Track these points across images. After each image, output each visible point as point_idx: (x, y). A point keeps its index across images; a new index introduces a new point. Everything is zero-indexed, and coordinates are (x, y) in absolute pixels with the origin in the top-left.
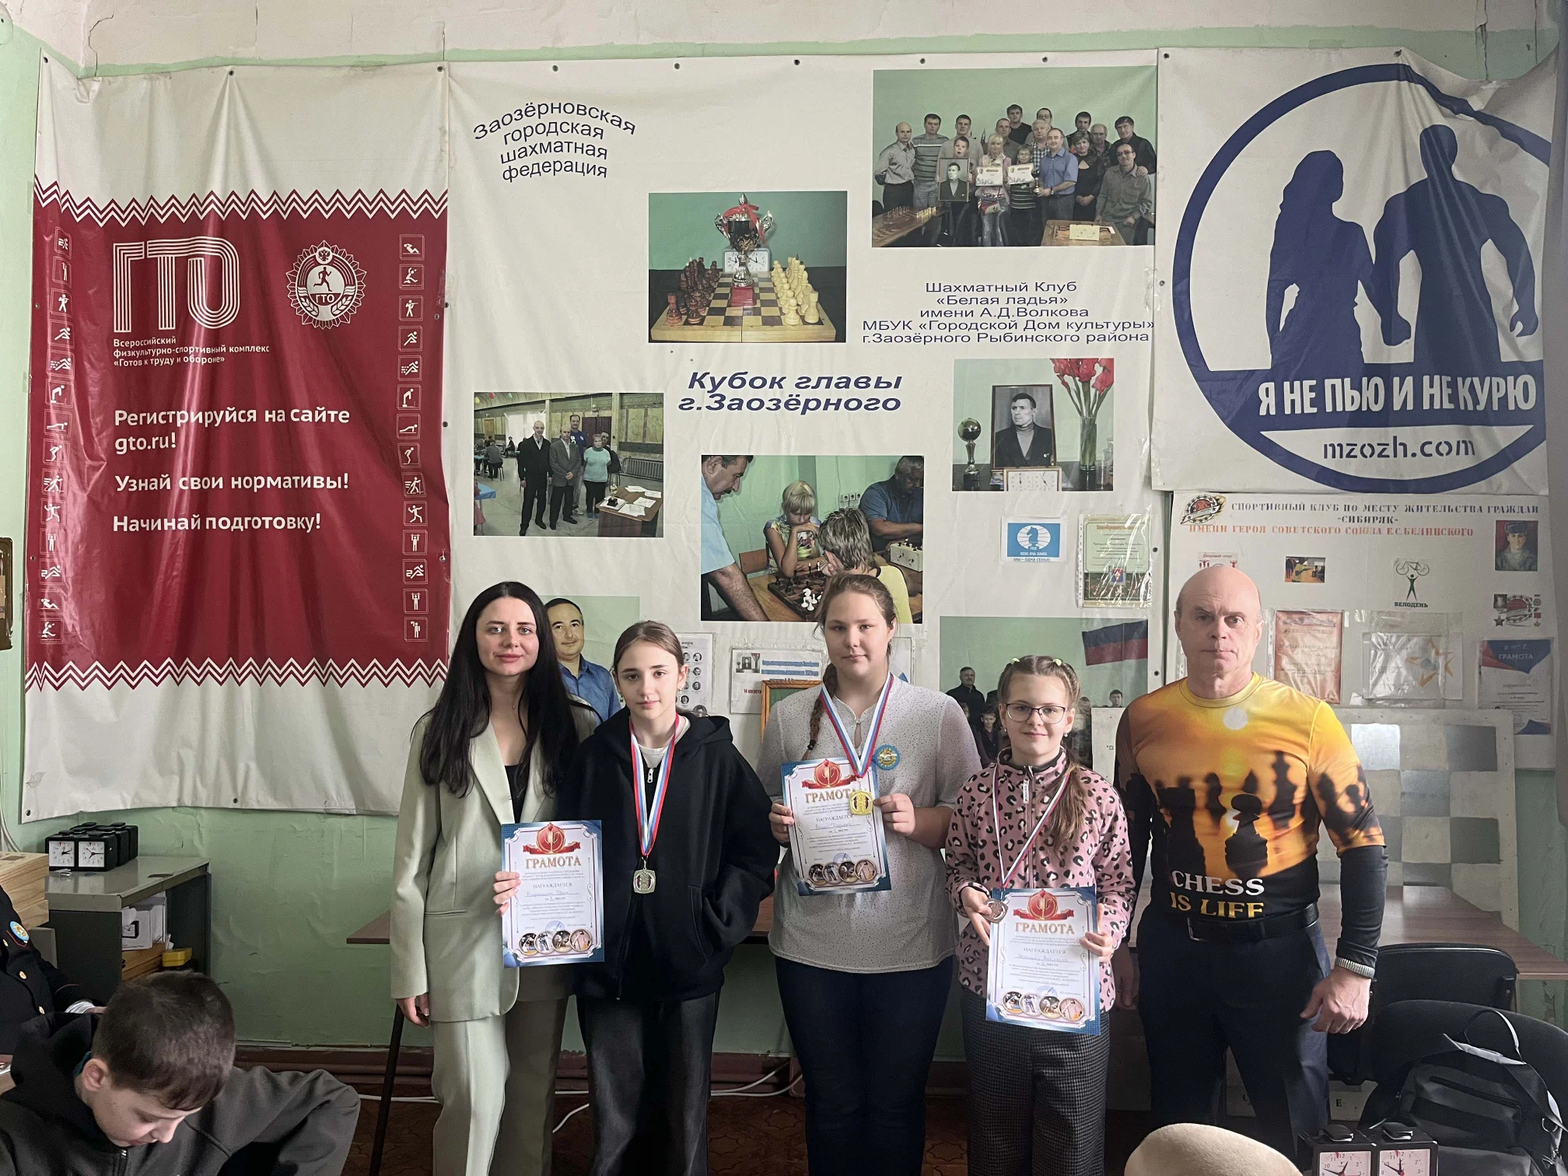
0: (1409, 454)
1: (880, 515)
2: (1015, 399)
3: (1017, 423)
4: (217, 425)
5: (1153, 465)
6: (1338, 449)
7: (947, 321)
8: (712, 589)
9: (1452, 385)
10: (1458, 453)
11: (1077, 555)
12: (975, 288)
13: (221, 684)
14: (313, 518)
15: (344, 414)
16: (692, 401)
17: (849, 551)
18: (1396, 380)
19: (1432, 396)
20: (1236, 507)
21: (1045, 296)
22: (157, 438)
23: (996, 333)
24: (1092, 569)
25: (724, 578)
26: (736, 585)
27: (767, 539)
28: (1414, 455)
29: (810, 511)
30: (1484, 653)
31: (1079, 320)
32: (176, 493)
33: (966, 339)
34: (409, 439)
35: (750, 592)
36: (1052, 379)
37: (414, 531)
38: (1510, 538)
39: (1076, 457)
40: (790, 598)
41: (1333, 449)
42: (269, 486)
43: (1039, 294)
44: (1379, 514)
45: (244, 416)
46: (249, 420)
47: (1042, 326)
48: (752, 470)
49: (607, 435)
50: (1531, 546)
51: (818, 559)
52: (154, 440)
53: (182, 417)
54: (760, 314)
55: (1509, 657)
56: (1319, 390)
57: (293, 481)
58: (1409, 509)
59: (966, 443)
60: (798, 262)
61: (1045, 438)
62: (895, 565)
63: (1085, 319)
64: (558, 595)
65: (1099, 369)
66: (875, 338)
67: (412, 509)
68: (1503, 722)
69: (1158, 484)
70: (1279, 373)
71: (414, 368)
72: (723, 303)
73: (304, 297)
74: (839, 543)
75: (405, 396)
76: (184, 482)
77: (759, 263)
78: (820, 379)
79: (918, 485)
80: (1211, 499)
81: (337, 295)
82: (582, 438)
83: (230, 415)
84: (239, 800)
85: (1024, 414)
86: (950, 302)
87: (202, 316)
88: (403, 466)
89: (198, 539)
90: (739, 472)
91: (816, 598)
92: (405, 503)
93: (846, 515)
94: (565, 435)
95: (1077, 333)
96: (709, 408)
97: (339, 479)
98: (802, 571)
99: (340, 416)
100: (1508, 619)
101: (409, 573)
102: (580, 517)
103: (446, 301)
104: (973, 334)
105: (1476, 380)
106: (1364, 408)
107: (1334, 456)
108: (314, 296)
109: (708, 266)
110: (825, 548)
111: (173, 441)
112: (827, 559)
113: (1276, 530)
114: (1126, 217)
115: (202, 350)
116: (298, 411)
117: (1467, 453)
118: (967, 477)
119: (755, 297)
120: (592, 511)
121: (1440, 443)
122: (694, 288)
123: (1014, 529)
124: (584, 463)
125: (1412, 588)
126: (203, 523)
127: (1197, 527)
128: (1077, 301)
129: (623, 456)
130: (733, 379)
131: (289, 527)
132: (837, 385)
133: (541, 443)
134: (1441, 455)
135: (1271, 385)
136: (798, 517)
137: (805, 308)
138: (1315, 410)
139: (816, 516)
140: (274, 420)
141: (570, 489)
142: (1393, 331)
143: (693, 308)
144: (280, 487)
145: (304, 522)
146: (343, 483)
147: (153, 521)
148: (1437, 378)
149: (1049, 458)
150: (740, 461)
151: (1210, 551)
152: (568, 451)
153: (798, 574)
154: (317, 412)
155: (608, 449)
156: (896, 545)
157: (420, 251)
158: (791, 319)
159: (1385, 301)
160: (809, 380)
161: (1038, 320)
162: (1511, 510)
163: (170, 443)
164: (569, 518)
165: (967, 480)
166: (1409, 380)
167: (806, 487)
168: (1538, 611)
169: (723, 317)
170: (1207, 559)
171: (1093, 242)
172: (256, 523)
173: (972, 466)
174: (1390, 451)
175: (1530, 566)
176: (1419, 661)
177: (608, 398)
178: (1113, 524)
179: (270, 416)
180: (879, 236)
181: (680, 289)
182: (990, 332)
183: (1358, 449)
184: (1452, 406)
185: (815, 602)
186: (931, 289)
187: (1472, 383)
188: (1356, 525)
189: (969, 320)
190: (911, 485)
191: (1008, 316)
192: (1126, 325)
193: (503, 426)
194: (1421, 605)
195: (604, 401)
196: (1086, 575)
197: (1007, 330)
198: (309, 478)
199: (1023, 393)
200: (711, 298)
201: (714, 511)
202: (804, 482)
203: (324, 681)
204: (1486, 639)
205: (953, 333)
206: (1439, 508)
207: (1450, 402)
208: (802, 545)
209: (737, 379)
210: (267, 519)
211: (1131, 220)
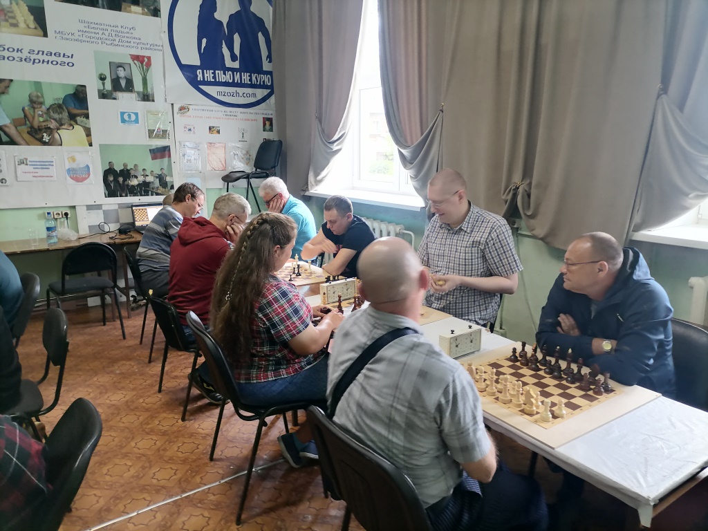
1: (71, 106)
2: (118, 67)
3: (120, 76)
5: (167, 94)
6: (221, 93)
7: (89, 35)
8: (2, 133)
9: (250, 76)
10: (252, 97)
11: (145, 123)
12: (98, 24)
17: (60, 119)
18: (235, 73)
19: (244, 79)
20: (194, 110)
21: (125, 31)
23: (109, 42)
24: (150, 128)
25: (6, 128)
26: (13, 132)
27: (24, 113)
28: (241, 96)
29: (41, 103)
31: (138, 41)
33: (97, 43)
35: (19, 135)
36: (130, 61)
38: (266, 122)
39: (141, 90)
40: (38, 137)
41: (219, 93)
43: (122, 30)
44: (233, 114)
47: (125, 42)
50: (271, 125)
51: (48, 122)
54: (8, 22)
56: (214, 73)
58: (241, 113)
59: (101, 82)
60: (23, 2)
61: (130, 83)
62: (80, 125)
63: (140, 41)
65: (146, 60)
66: (60, 38)
69: (169, 101)
74: (55, 116)
78: (39, 52)
79: (85, 95)
80: (186, 107)
85: (121, 73)
86: (89, 28)
90: (7, 86)
93: (57, 106)
95: (137, 46)
98: (42, 126)
104: (100, 41)
106: (227, 81)
107: (220, 95)
110: (50, 118)
112: (52, 122)
113: (205, 118)
114: (150, 6)
117: (254, 97)
118: (103, 94)
119: (5, 14)
121: (247, 93)
123: (122, 114)
125: (243, 136)
127: (182, 116)
128: (136, 34)
132: (47, 54)
134: (248, 97)
136: (36, 105)
137: (28, 21)
138: (214, 80)
139: (45, 105)
142: (234, 58)
148: (245, 73)
149: (132, 89)
150: (7, 81)
151: (186, 123)
153: (40, 128)
158: (22, 25)
159: (231, 48)
160: (34, 51)
161: (123, 39)
162: (266, 114)
165: (103, 95)
166: (238, 73)
167: (39, 94)
171: (139, 14)
173: (105, 90)
174: (235, 95)
175: (272, 130)
178: (155, 114)
182: (106, 41)
183: (226, 93)
184: (250, 83)
185: (49, 138)
186: (81, 21)
187: (256, 76)
188: (227, 117)
189: (97, 36)
190: (82, 95)
191: (112, 36)
192: (154, 45)
194: (246, 141)
196: (149, 130)
197: (112, 42)
199: (120, 65)
202: (37, 92)
205: (92, 40)
206: (248, 113)
207: (249, 81)
208: (40, 117)
211: (152, 7)
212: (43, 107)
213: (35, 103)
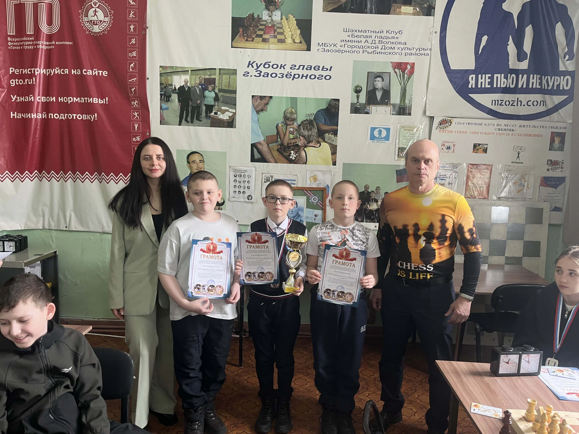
0: (522, 105)
1: (322, 122)
2: (376, 78)
3: (376, 87)
4: (52, 75)
5: (427, 106)
6: (497, 102)
7: (351, 44)
8: (255, 150)
9: (541, 79)
10: (540, 105)
11: (396, 140)
12: (363, 31)
13: (58, 181)
14: (94, 116)
15: (105, 73)
16: (248, 73)
17: (309, 136)
18: (520, 76)
19: (533, 83)
20: (457, 123)
21: (390, 36)
22: (27, 80)
23: (370, 50)
24: (401, 146)
25: (260, 145)
26: (264, 148)
27: (277, 130)
28: (524, 105)
29: (294, 120)
30: (542, 181)
31: (402, 46)
32: (36, 102)
33: (358, 52)
34: (133, 84)
35: (270, 152)
36: (390, 70)
37: (136, 122)
38: (555, 138)
39: (398, 102)
40: (286, 154)
41: (495, 102)
42: (74, 101)
43: (388, 35)
44: (509, 128)
45: (63, 71)
46: (65, 73)
47: (388, 48)
48: (272, 102)
49: (214, 86)
50: (562, 142)
51: (297, 139)
52: (26, 80)
53: (37, 71)
54: (277, 38)
55: (550, 183)
56: (492, 78)
57: (85, 100)
58: (521, 126)
59: (356, 94)
60: (292, 16)
61: (386, 93)
62: (327, 142)
63: (405, 46)
64: (194, 150)
65: (409, 67)
66: (322, 50)
67: (135, 113)
68: (546, 207)
69: (428, 114)
70: (478, 71)
71: (134, 54)
72: (261, 33)
73: (86, 21)
74: (305, 133)
75: (131, 66)
76: (39, 99)
77: (277, 16)
78: (300, 66)
79: (337, 111)
80: (448, 120)
81: (101, 21)
82: (204, 87)
83: (57, 71)
84: (68, 227)
85: (379, 84)
86: (353, 36)
87: (44, 28)
88: (131, 95)
89: (46, 122)
90: (266, 103)
91: (296, 155)
92: (132, 111)
93: (308, 122)
94: (197, 85)
95: (401, 52)
96: (255, 76)
97: (104, 99)
98: (291, 144)
99: (104, 73)
100: (551, 169)
101: (134, 139)
102: (203, 119)
103: (147, 26)
104: (361, 50)
105: (549, 77)
106: (508, 86)
107: (495, 105)
108: (91, 21)
109: (256, 16)
110: (300, 135)
111: (34, 81)
112: (300, 139)
113: (471, 133)
114: (424, 4)
115: (45, 43)
116: (86, 70)
117: (543, 105)
118: (356, 108)
119: (275, 31)
120: (207, 116)
121: (534, 101)
122: (250, 26)
123: (373, 129)
124: (204, 97)
125: (518, 156)
126: (48, 116)
127: (442, 131)
128: (402, 39)
129: (220, 94)
130: (265, 64)
131: (84, 119)
132: (307, 69)
133: (187, 88)
134: (534, 106)
135: (474, 76)
136: (289, 122)
137: (295, 36)
138: (489, 86)
139: (297, 122)
140: (76, 74)
141: (199, 107)
142: (521, 56)
143: (249, 34)
144: (79, 102)
145: (90, 117)
146: (106, 102)
147: (27, 114)
148: (535, 75)
149: (388, 102)
150: (267, 98)
151: (445, 140)
152: (198, 92)
153: (289, 145)
154: (94, 71)
155: (214, 91)
156: (327, 134)
157: (136, 4)
158: (289, 40)
159: (519, 45)
160: (295, 66)
161: (386, 45)
162: (557, 128)
163: (33, 82)
164: (198, 119)
165: (356, 109)
166: (525, 76)
167: (293, 110)
168: (562, 166)
169: (262, 38)
170: (445, 143)
171: (409, 14)
172: (70, 116)
173: (358, 104)
174: (515, 104)
175: (562, 149)
176: (518, 184)
177: (214, 70)
178: (410, 129)
179: (74, 72)
180: (325, 7)
181: (244, 26)
182: (368, 50)
183: (504, 102)
184: (540, 87)
185: (295, 156)
186: (345, 30)
187: (548, 78)
188: (501, 132)
189: (360, 44)
190: (334, 111)
191: (375, 43)
192: (421, 49)
193: (172, 80)
194: (521, 163)
195: (213, 71)
196: (399, 148)
197: (374, 49)
198: (91, 99)
199: (379, 75)
200: (257, 30)
201: (257, 118)
202: (292, 108)
203: (100, 181)
204: (543, 176)
205: (353, 50)
206: (531, 126)
207: (539, 85)
208: (291, 133)
209: (266, 64)
210: (75, 115)
211: (426, 5)
212: (295, 123)
213: (288, 119)
